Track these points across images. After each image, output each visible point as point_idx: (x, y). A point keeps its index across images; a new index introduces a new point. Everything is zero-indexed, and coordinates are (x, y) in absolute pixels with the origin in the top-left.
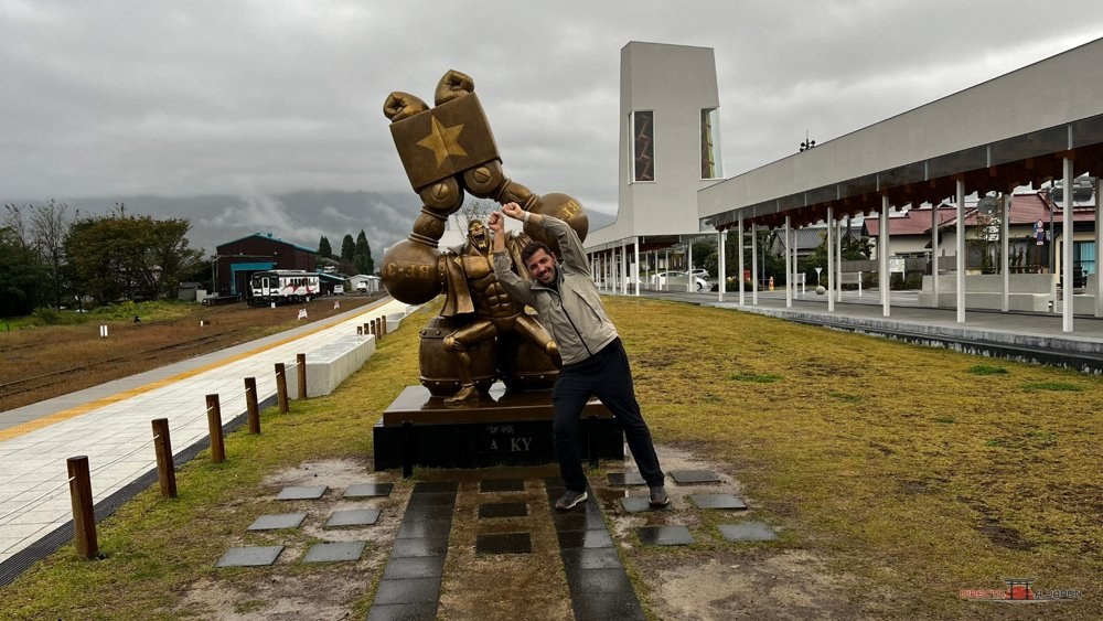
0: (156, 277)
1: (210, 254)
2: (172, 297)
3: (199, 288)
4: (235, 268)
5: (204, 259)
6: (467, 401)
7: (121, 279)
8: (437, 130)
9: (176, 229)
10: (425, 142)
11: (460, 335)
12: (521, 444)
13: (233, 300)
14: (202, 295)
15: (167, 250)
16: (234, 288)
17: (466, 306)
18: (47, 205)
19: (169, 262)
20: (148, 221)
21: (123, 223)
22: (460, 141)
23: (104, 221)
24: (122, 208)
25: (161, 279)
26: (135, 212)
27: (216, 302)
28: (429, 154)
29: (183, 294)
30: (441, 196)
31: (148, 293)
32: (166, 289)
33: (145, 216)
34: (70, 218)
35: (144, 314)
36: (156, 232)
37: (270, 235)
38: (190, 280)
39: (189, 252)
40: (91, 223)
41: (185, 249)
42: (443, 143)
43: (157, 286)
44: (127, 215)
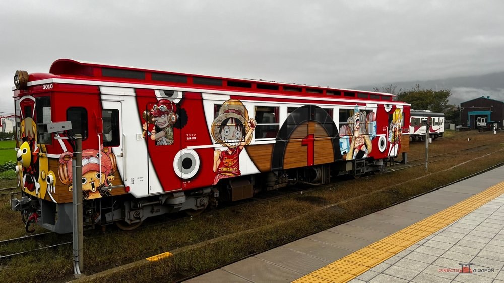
3: (451, 123)
4: (470, 113)
9: (443, 95)
13: (469, 129)
16: (469, 123)
18: (389, 87)
20: (430, 92)
21: (420, 93)
23: (411, 93)
24: (418, 87)
26: (425, 88)
27: (460, 130)
33: (429, 90)
36: (435, 97)
37: (488, 97)
40: (405, 94)
41: (447, 104)
44: (421, 89)
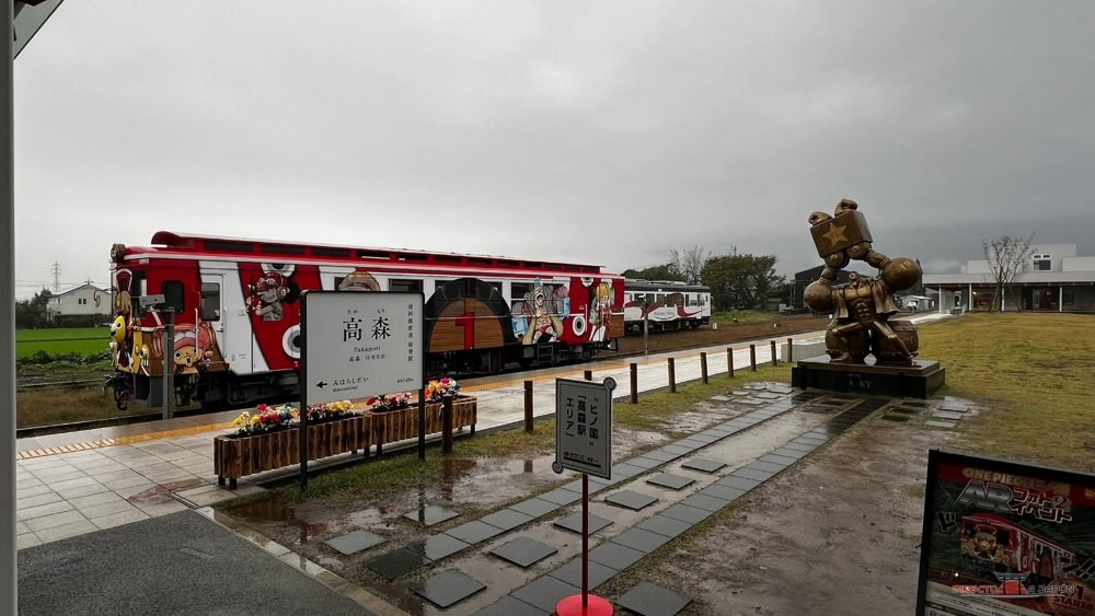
0: (753, 294)
1: (790, 279)
2: (763, 309)
3: (781, 302)
5: (787, 282)
6: (844, 361)
7: (732, 296)
8: (833, 228)
9: (767, 262)
10: (826, 235)
11: (840, 328)
12: (865, 384)
14: (783, 307)
15: (761, 276)
17: (845, 314)
18: (692, 249)
19: (762, 284)
20: (750, 257)
22: (844, 234)
23: (724, 258)
25: (756, 296)
27: (793, 312)
28: (829, 241)
29: (771, 306)
30: (834, 260)
31: (749, 305)
32: (760, 302)
34: (705, 257)
35: (741, 317)
36: (755, 265)
38: (775, 297)
39: (776, 278)
40: (716, 260)
41: (773, 276)
42: (836, 235)
43: (754, 300)
